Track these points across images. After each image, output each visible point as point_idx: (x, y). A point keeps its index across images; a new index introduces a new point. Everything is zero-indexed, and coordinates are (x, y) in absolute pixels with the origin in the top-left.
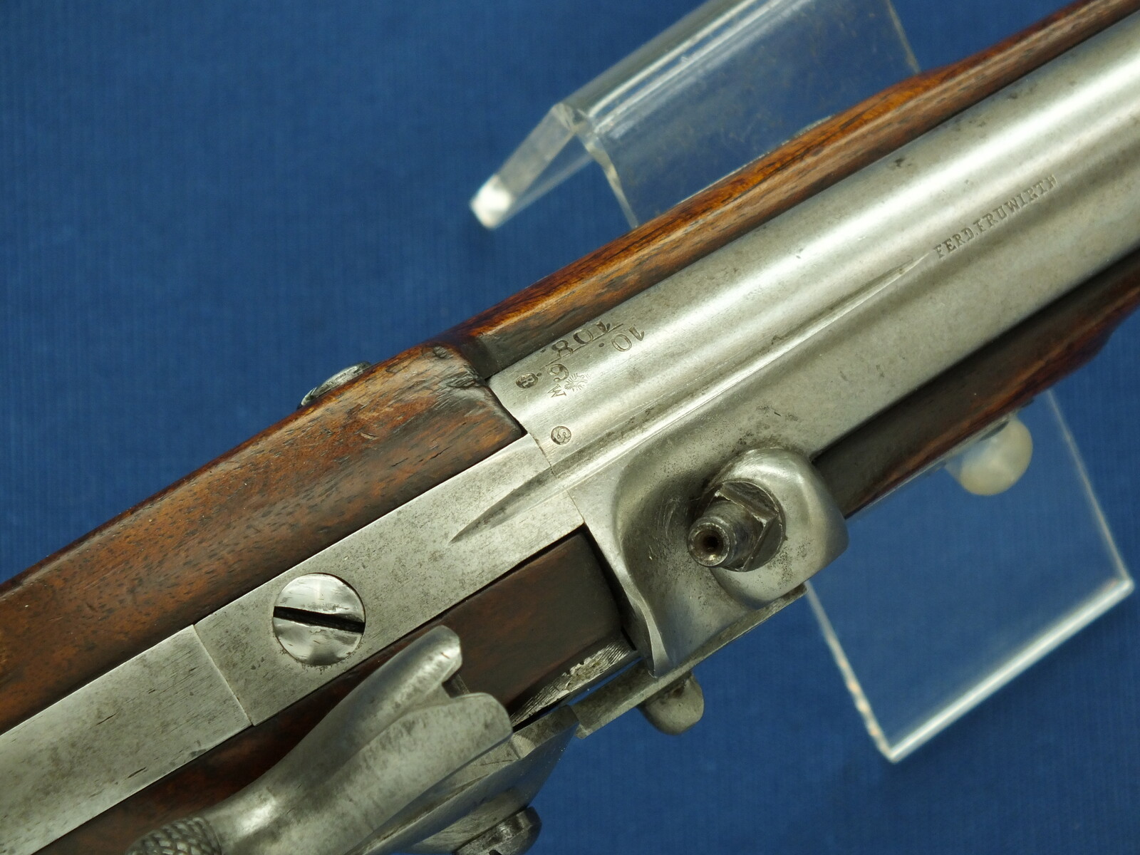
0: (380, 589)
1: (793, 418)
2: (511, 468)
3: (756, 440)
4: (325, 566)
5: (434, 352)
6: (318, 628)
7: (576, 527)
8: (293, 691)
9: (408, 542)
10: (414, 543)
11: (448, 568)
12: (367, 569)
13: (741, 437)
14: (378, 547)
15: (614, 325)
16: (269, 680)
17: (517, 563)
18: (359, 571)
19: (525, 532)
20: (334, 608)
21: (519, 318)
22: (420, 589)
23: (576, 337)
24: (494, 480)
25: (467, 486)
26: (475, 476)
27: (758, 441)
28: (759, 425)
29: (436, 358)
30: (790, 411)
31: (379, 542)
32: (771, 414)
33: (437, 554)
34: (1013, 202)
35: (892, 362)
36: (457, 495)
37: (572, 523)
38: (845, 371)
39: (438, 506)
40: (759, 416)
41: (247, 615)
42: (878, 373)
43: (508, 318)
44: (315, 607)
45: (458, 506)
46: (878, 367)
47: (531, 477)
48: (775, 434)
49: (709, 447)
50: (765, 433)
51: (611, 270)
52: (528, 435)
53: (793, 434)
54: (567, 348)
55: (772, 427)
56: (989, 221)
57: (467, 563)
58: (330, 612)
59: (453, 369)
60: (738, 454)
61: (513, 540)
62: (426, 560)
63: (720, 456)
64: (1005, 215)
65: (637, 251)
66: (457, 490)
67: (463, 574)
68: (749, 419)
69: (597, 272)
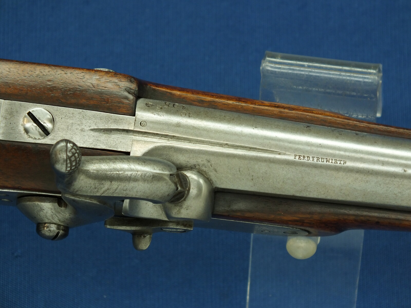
0: (61, 128)
1: (216, 171)
2: (122, 122)
3: (200, 168)
4: (51, 110)
5: (131, 79)
6: (35, 125)
7: (127, 151)
8: (16, 138)
9: (78, 121)
10: (80, 122)
11: (83, 136)
12: (62, 120)
13: (196, 164)
14: (70, 116)
15: (187, 109)
16: (12, 130)
17: (103, 148)
18: (59, 118)
19: (112, 142)
20: (44, 123)
21: (165, 90)
22: (72, 136)
23: (174, 105)
24: (115, 122)
25: (106, 118)
26: (110, 117)
27: (200, 169)
28: (203, 165)
29: (130, 81)
30: (216, 169)
31: (71, 115)
32: (209, 164)
33: (83, 130)
34: (329, 160)
35: (258, 178)
36: (102, 118)
37: (127, 149)
38: (241, 169)
39: (94, 117)
40: (205, 162)
41: (20, 108)
42: (252, 178)
43: (162, 88)
44: (39, 119)
45: (99, 121)
46: (253, 176)
47: (126, 129)
48: (207, 171)
49: (184, 159)
50: (204, 168)
51: (203, 97)
52: (134, 117)
53: (212, 175)
54: (168, 105)
55: (207, 168)
56: (317, 160)
57: (89, 138)
58: (42, 123)
59: (131, 86)
60: (191, 168)
61: (107, 142)
62: (79, 129)
63: (186, 165)
64: (323, 162)
65: (215, 98)
66: (103, 117)
67: (86, 140)
68: (201, 161)
69: (199, 95)
